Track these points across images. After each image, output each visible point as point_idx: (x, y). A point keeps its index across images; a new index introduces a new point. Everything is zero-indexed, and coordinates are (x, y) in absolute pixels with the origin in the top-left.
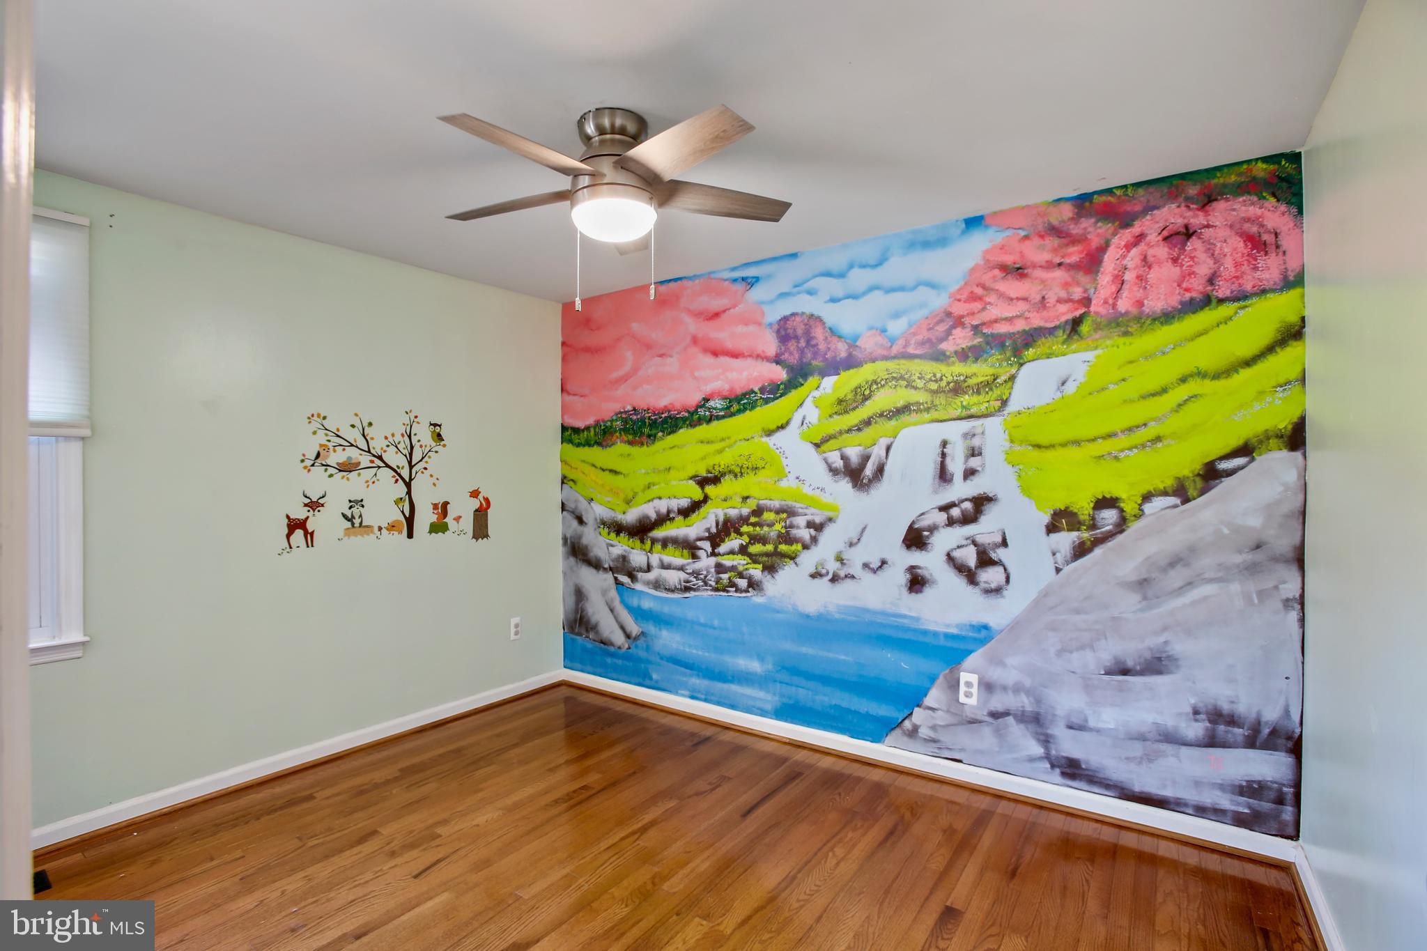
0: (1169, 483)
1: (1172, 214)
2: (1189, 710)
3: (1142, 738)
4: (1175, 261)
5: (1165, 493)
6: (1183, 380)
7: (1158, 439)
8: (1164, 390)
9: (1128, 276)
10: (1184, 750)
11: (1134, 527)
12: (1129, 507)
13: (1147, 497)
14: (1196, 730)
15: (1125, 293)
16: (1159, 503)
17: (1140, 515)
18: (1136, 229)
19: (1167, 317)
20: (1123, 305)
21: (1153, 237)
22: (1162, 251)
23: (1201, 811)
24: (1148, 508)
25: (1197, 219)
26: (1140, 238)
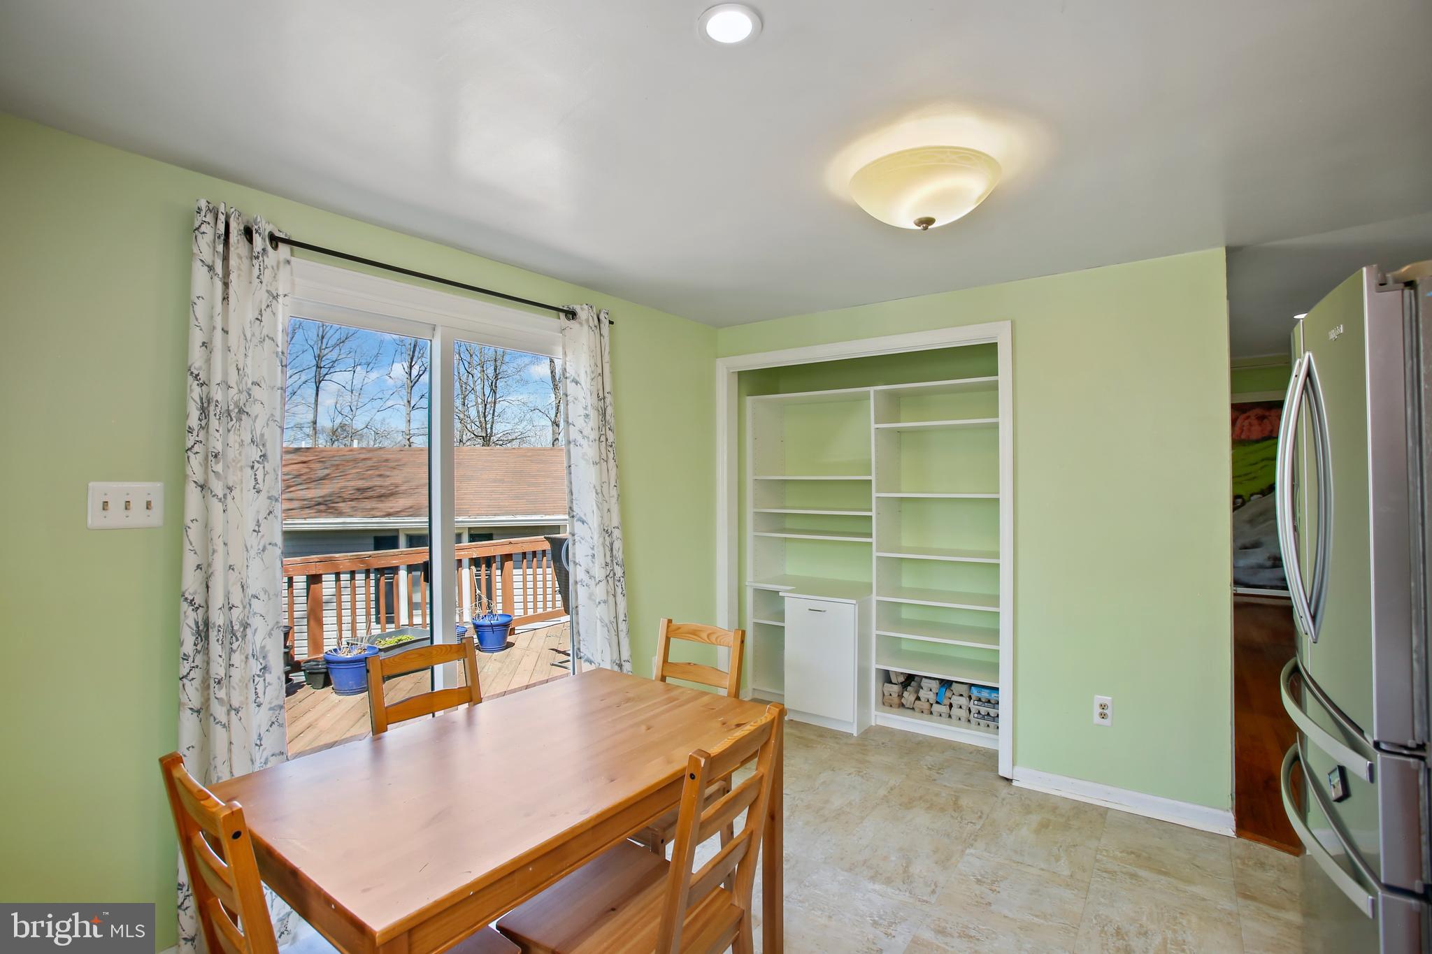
0: (1258, 490)
1: (1259, 411)
2: (1266, 557)
3: (1252, 568)
4: (1260, 425)
5: (1257, 494)
6: (1263, 460)
7: (1254, 478)
8: (1256, 463)
9: (1245, 428)
10: (1266, 570)
11: (1248, 504)
12: (1246, 498)
13: (1252, 495)
14: (1269, 563)
15: (1244, 433)
16: (1255, 497)
17: (1250, 500)
18: (1248, 414)
19: (1258, 441)
20: (1243, 437)
21: (1253, 418)
22: (1255, 422)
23: (1272, 587)
24: (1252, 498)
25: (1267, 414)
26: (1248, 417)
